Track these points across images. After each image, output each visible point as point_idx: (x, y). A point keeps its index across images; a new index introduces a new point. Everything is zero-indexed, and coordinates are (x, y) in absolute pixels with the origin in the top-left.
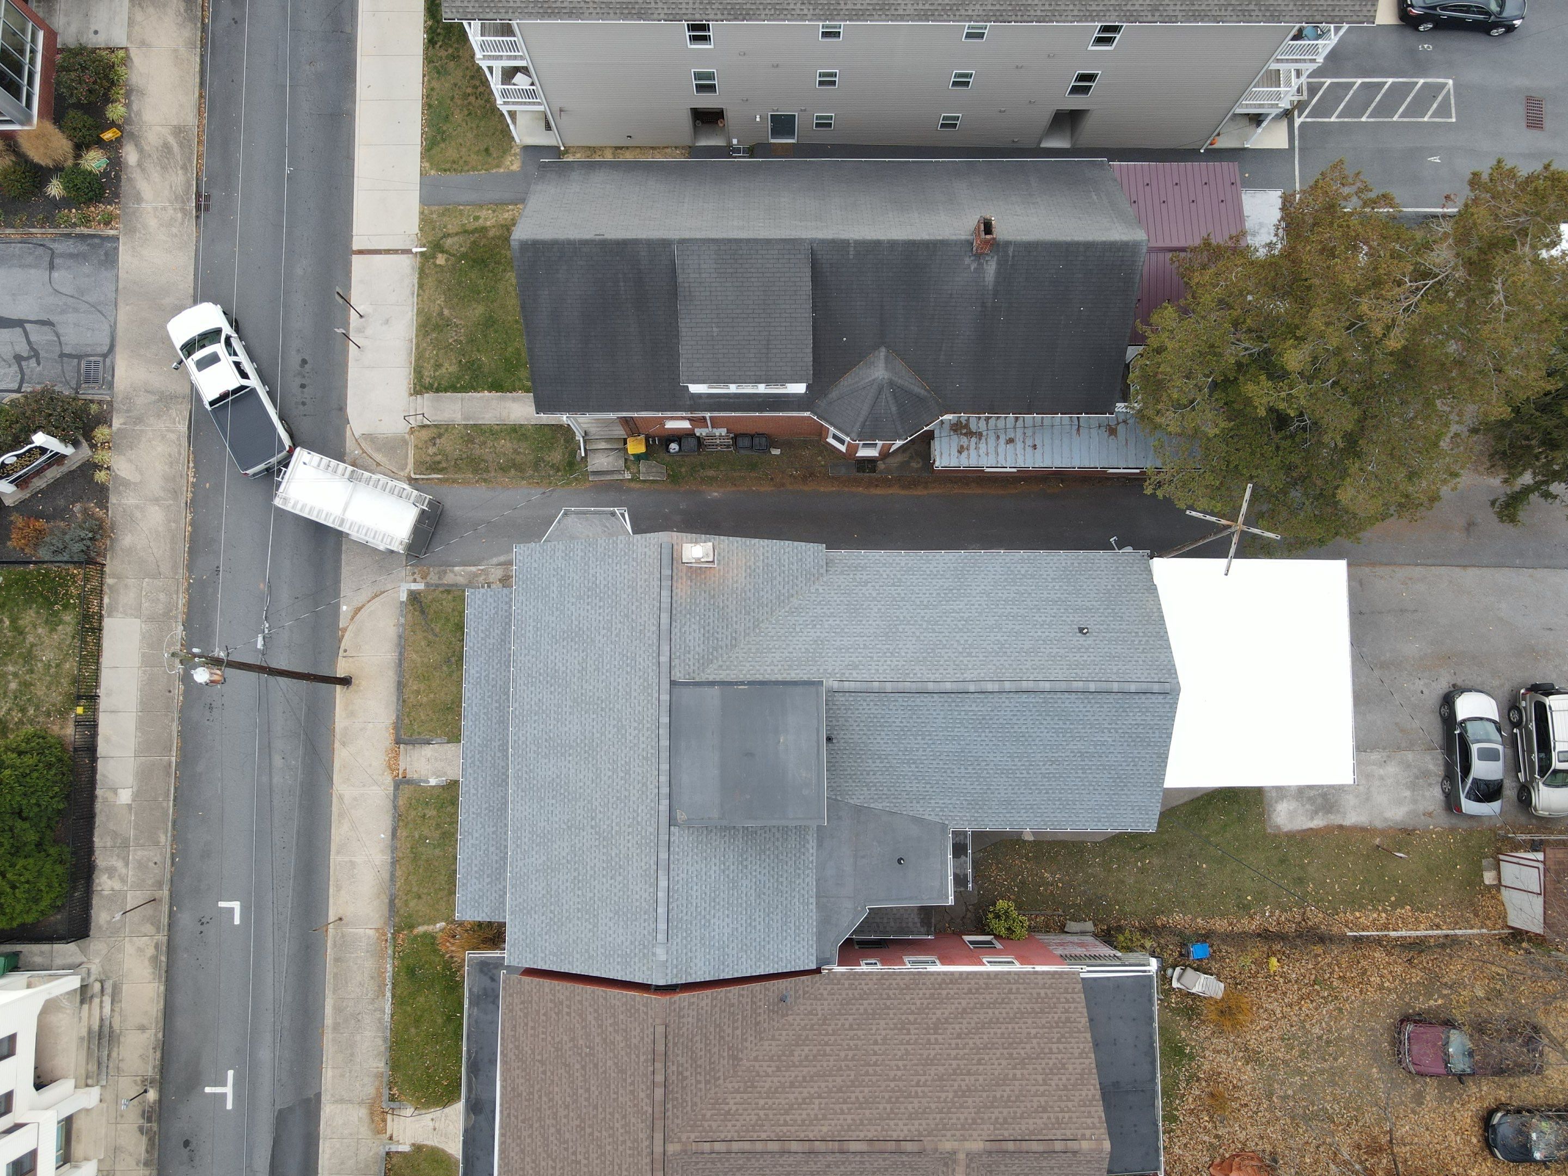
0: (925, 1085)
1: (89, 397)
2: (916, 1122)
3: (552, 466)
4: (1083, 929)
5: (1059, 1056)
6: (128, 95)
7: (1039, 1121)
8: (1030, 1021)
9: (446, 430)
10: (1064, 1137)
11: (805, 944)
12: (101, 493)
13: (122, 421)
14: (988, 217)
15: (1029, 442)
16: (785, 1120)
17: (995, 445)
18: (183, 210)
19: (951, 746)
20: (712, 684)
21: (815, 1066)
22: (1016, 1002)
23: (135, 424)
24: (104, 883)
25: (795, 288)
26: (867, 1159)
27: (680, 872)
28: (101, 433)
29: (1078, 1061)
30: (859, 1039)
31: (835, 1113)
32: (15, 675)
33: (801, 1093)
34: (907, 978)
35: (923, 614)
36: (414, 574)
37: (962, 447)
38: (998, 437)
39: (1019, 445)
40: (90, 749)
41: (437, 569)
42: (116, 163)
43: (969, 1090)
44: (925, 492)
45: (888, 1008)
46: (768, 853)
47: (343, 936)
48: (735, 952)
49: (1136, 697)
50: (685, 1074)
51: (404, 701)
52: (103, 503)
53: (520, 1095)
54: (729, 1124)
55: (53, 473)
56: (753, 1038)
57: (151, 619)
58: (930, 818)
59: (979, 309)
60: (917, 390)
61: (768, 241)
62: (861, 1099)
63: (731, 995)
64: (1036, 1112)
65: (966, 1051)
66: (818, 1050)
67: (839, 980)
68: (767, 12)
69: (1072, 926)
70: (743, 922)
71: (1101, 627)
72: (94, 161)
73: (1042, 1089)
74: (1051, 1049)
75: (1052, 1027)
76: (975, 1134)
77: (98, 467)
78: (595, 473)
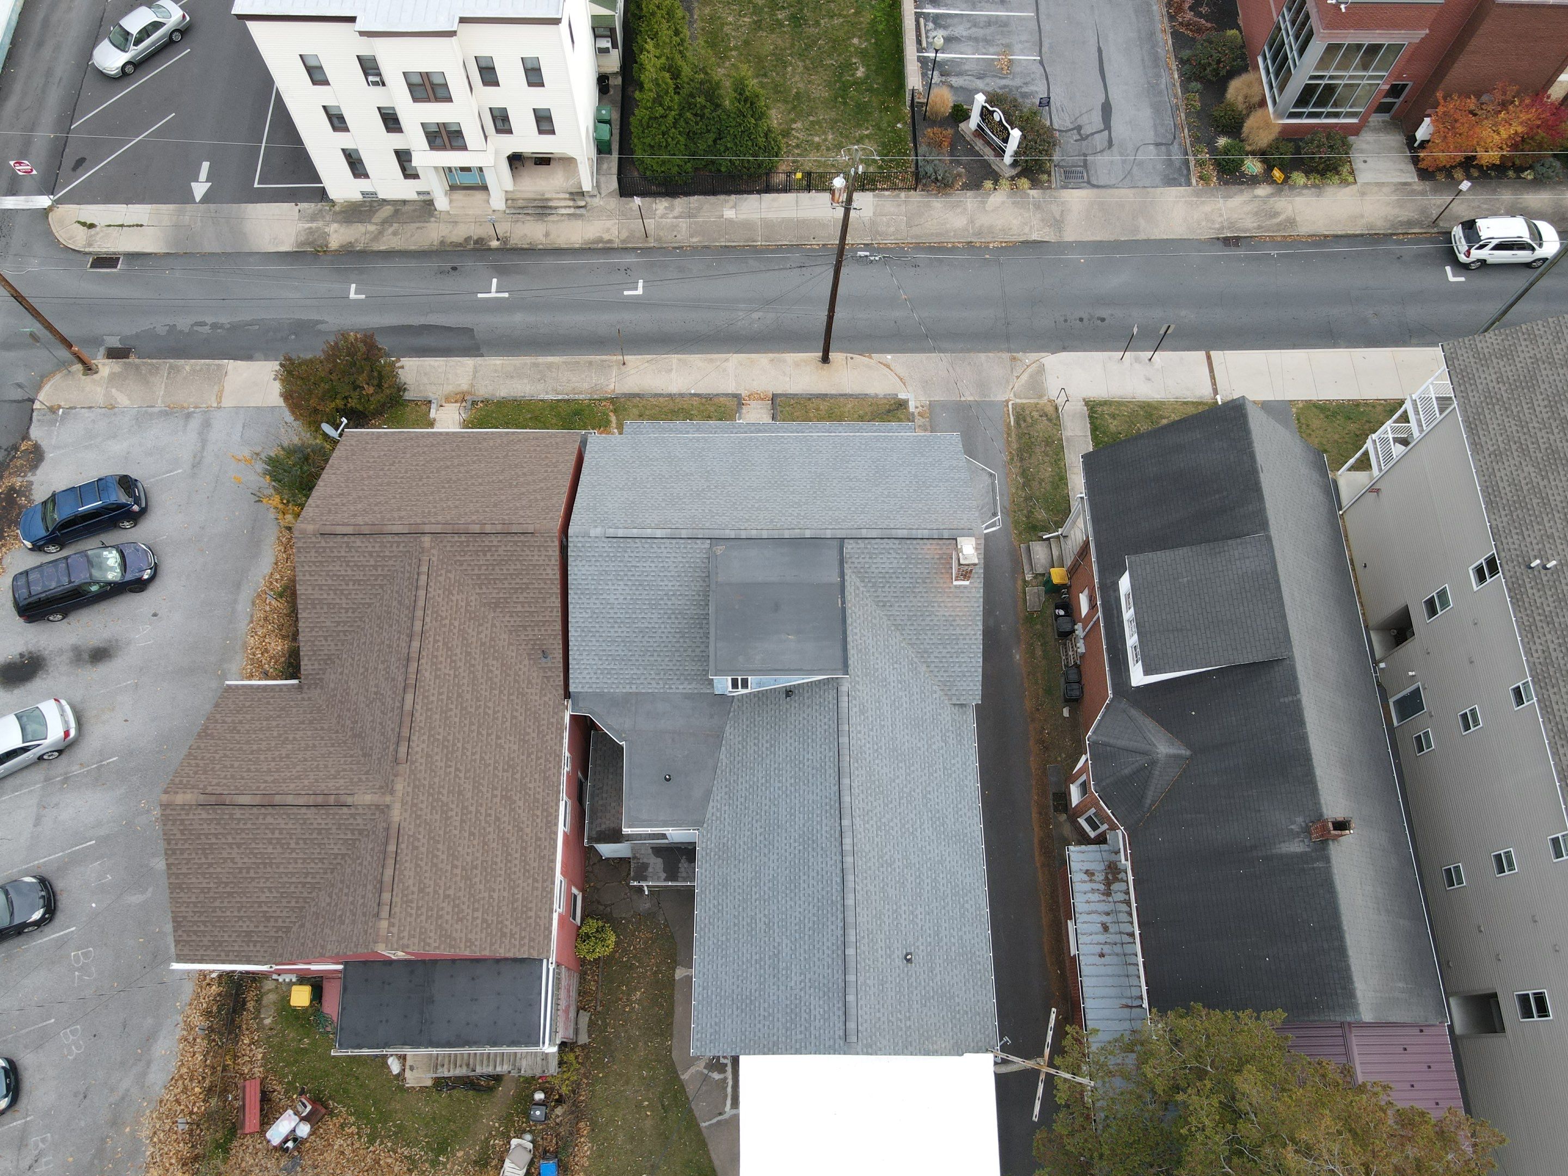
0: (456, 776)
1: (1053, 173)
2: (423, 761)
3: (1030, 512)
4: (580, 1031)
5: (470, 918)
6: (1314, 186)
7: (411, 882)
8: (506, 894)
9: (1055, 425)
10: (393, 905)
11: (594, 680)
12: (974, 185)
13: (1036, 196)
14: (1353, 825)
15: (1107, 949)
16: (438, 641)
17: (1099, 910)
18: (1223, 228)
19: (785, 813)
20: (842, 575)
21: (482, 677)
22: (525, 884)
23: (1034, 205)
24: (661, 205)
25: (1239, 648)
26: (396, 713)
27: (668, 550)
28: (1024, 183)
29: (463, 935)
30: (503, 723)
31: (440, 687)
32: (825, 140)
33: (460, 660)
34: (555, 779)
35: (917, 791)
36: (922, 407)
37: (1093, 874)
38: (1108, 914)
39: (1102, 938)
40: (768, 189)
41: (928, 424)
42: (1254, 181)
43: (447, 818)
44: (1038, 865)
45: (529, 755)
46: (681, 640)
47: (609, 366)
48: (592, 606)
49: (841, 1005)
50: (489, 554)
51: (810, 399)
52: (965, 187)
53: (479, 443)
54: (441, 592)
55: (989, 155)
56: (512, 623)
57: (873, 223)
58: (710, 807)
59: (1248, 844)
60: (1150, 794)
61: (1284, 617)
62: (449, 714)
63: (553, 599)
64: (420, 882)
65: (483, 824)
66: (496, 684)
67: (556, 713)
68: (1525, 618)
69: (585, 1018)
70: (619, 615)
71: (913, 979)
72: (1253, 166)
73: (441, 892)
74: (477, 910)
75: (498, 916)
76: (407, 815)
77: (996, 182)
78: (1028, 549)
